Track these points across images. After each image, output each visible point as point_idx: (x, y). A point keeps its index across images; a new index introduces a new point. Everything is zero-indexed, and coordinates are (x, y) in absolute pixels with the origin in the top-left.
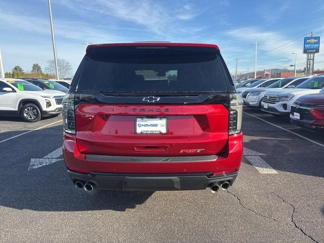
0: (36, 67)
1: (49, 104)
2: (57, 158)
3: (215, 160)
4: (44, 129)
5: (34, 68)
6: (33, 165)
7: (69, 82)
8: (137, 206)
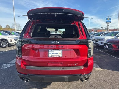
0: (8, 26)
1: (12, 41)
2: (14, 64)
3: (82, 69)
4: (9, 51)
5: (7, 26)
6: (3, 67)
7: (20, 32)
8: (48, 86)
